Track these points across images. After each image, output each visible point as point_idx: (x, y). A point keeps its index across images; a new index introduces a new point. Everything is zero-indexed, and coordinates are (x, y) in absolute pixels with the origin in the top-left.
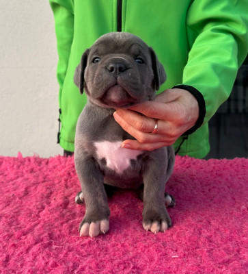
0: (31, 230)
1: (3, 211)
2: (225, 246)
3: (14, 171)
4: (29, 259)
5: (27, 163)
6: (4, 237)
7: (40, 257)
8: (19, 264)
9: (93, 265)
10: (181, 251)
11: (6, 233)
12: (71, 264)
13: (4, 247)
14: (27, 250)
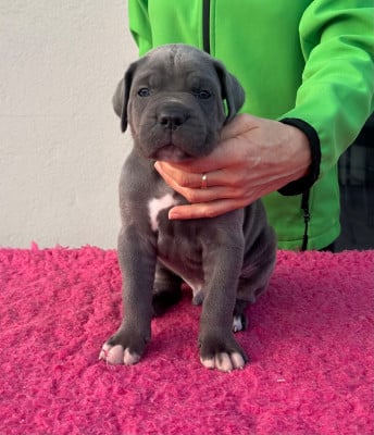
0: (78, 347)
1: (32, 322)
2: (345, 367)
3: (33, 269)
4: (84, 385)
5: (48, 256)
6: (43, 357)
7: (99, 382)
8: (73, 391)
9: (174, 391)
10: (288, 373)
11: (44, 352)
12: (144, 391)
13: (46, 370)
14: (80, 374)
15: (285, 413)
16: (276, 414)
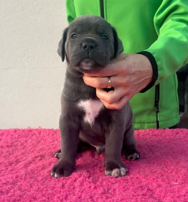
15: (178, 197)
16: (173, 197)
